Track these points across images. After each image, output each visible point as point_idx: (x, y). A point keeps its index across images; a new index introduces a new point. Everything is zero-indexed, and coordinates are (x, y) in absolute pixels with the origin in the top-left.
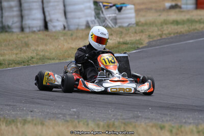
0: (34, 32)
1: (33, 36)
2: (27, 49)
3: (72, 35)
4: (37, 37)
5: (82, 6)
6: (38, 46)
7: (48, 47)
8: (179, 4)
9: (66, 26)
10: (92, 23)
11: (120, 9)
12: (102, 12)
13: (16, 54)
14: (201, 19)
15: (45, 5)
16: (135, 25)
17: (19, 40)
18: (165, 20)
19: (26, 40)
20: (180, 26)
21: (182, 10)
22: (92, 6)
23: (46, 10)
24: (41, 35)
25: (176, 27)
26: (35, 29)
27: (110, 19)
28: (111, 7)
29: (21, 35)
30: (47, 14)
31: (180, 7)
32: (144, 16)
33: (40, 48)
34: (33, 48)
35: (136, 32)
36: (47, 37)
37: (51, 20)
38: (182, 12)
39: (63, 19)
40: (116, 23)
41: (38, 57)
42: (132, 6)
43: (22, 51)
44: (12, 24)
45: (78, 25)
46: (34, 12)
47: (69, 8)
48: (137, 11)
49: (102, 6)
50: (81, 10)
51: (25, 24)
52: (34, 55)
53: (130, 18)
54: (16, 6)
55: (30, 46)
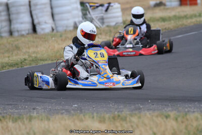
0: (23, 36)
1: (23, 39)
2: (19, 52)
3: (61, 36)
4: (26, 39)
5: (68, 8)
6: (29, 48)
7: (39, 49)
8: (163, 1)
9: (54, 28)
12: (89, 12)
13: (9, 57)
14: (187, 15)
15: (32, 9)
16: (122, 24)
17: (9, 43)
18: (151, 18)
19: (16, 43)
20: (166, 23)
21: (167, 7)
22: (79, 7)
23: (33, 13)
24: (31, 38)
25: (163, 23)
26: (23, 33)
27: (98, 18)
28: (97, 7)
29: (11, 39)
30: (35, 17)
31: (165, 5)
33: (32, 50)
34: (24, 50)
36: (37, 40)
37: (39, 23)
38: (167, 9)
39: (50, 20)
40: (103, 23)
41: (31, 59)
42: (119, 5)
43: (14, 54)
44: (1, 28)
45: (67, 27)
46: (22, 15)
47: (56, 10)
48: (123, 10)
49: (89, 7)
50: (69, 12)
51: (14, 28)
52: (26, 57)
53: (118, 17)
54: (3, 11)
55: (21, 48)
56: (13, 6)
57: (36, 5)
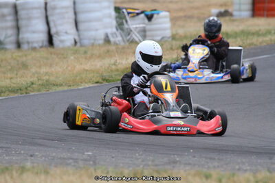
0: (34, 49)
1: (34, 54)
2: (25, 71)
3: (85, 52)
4: (38, 55)
5: (98, 14)
6: (40, 67)
7: (53, 69)
8: (230, 10)
9: (77, 41)
10: (113, 37)
11: (150, 18)
12: (126, 21)
13: (11, 78)
14: (260, 30)
15: (49, 13)
16: (170, 39)
17: (15, 59)
19: (24, 59)
21: (234, 18)
22: (113, 13)
23: (50, 19)
24: (44, 53)
26: (35, 45)
27: (138, 29)
28: (138, 14)
29: (17, 54)
30: (52, 25)
31: (231, 15)
32: (183, 27)
33: (43, 70)
34: (33, 70)
35: (172, 49)
36: (53, 56)
37: (57, 33)
38: (234, 21)
39: (73, 30)
40: (145, 36)
41: (40, 82)
42: (167, 14)
43: (19, 75)
44: (5, 38)
45: (95, 40)
46: (34, 22)
47: (81, 17)
48: (174, 20)
49: (126, 13)
50: (98, 20)
51: (23, 38)
52: (35, 79)
53: (165, 29)
54: (10, 15)
55: (29, 67)
56: (23, 9)
57: (54, 8)
